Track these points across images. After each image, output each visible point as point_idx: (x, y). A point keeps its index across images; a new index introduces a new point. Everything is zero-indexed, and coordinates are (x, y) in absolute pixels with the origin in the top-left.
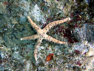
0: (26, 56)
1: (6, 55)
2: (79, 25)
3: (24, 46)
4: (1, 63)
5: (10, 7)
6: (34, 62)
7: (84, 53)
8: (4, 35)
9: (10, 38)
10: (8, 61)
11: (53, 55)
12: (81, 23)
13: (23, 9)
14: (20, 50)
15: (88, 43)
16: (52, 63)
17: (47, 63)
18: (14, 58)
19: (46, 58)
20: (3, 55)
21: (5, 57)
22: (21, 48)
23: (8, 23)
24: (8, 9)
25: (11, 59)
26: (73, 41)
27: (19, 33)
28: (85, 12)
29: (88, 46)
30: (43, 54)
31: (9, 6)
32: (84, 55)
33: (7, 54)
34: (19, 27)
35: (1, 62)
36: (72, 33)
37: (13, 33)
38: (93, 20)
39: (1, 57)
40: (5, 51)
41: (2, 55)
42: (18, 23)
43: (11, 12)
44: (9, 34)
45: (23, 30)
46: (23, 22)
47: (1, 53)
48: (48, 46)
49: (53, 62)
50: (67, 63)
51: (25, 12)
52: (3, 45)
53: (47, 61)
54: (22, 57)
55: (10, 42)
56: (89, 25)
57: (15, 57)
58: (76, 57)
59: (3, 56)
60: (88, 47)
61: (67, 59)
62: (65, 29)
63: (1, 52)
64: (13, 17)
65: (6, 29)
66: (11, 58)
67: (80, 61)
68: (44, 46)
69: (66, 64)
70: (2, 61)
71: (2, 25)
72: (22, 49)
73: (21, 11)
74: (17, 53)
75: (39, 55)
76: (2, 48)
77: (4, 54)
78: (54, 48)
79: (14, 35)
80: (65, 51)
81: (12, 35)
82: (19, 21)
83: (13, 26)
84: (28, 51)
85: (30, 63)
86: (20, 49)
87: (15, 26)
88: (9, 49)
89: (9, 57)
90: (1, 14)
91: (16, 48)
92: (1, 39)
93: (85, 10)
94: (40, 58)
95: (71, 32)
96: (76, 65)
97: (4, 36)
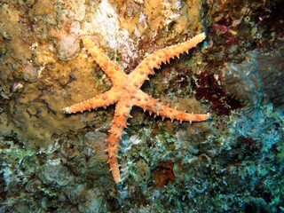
0: (83, 171)
1: (21, 173)
2: (237, 58)
3: (76, 136)
4: (5, 199)
5: (30, 15)
6: (112, 194)
7: (270, 146)
8: (12, 106)
9: (31, 115)
10: (26, 192)
11: (172, 164)
12: (239, 52)
13: (67, 16)
14: (63, 152)
15: (274, 111)
16: (172, 193)
17: (157, 193)
18: (46, 180)
19: (151, 178)
20: (10, 172)
21: (18, 180)
22: (68, 146)
23: (26, 65)
24: (23, 22)
25: (35, 186)
26: (227, 106)
27: (59, 92)
28: (245, 16)
29: (278, 121)
30: (139, 163)
31: (27, 12)
32: (272, 157)
33: (23, 170)
34: (58, 72)
35: (4, 195)
36: (219, 79)
37: (40, 96)
38: (271, 38)
39: (4, 181)
40: (18, 159)
41: (8, 172)
42: (54, 61)
43: (32, 30)
44: (30, 102)
45: (72, 79)
46: (68, 53)
47: (4, 167)
48: (153, 135)
49: (174, 190)
50: (222, 193)
51: (74, 24)
52: (9, 142)
53: (155, 186)
54: (71, 178)
55: (31, 128)
56: (265, 52)
57: (49, 178)
58: (248, 165)
59: (11, 176)
60: (277, 125)
61: (218, 175)
62: (196, 75)
63: (4, 164)
64: (40, 43)
65: (20, 85)
66: (38, 182)
67: (265, 182)
68: (141, 135)
69: (221, 196)
70: (6, 193)
71: (8, 72)
72: (72, 147)
73: (62, 21)
74: (54, 164)
75: (127, 168)
76: (8, 151)
77: (12, 168)
78: (173, 140)
79: (44, 101)
80: (208, 144)
81: (39, 104)
82: (57, 52)
83: (40, 72)
84: (89, 154)
85: (101, 198)
86: (65, 148)
87: (47, 72)
88: (30, 153)
89: (30, 179)
90: (4, 38)
91: (51, 147)
92: (6, 123)
93: (244, 10)
94: (130, 176)
95: (217, 77)
96: (253, 199)
97: (12, 110)
